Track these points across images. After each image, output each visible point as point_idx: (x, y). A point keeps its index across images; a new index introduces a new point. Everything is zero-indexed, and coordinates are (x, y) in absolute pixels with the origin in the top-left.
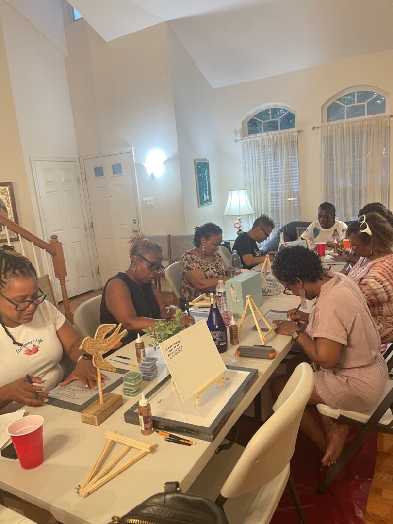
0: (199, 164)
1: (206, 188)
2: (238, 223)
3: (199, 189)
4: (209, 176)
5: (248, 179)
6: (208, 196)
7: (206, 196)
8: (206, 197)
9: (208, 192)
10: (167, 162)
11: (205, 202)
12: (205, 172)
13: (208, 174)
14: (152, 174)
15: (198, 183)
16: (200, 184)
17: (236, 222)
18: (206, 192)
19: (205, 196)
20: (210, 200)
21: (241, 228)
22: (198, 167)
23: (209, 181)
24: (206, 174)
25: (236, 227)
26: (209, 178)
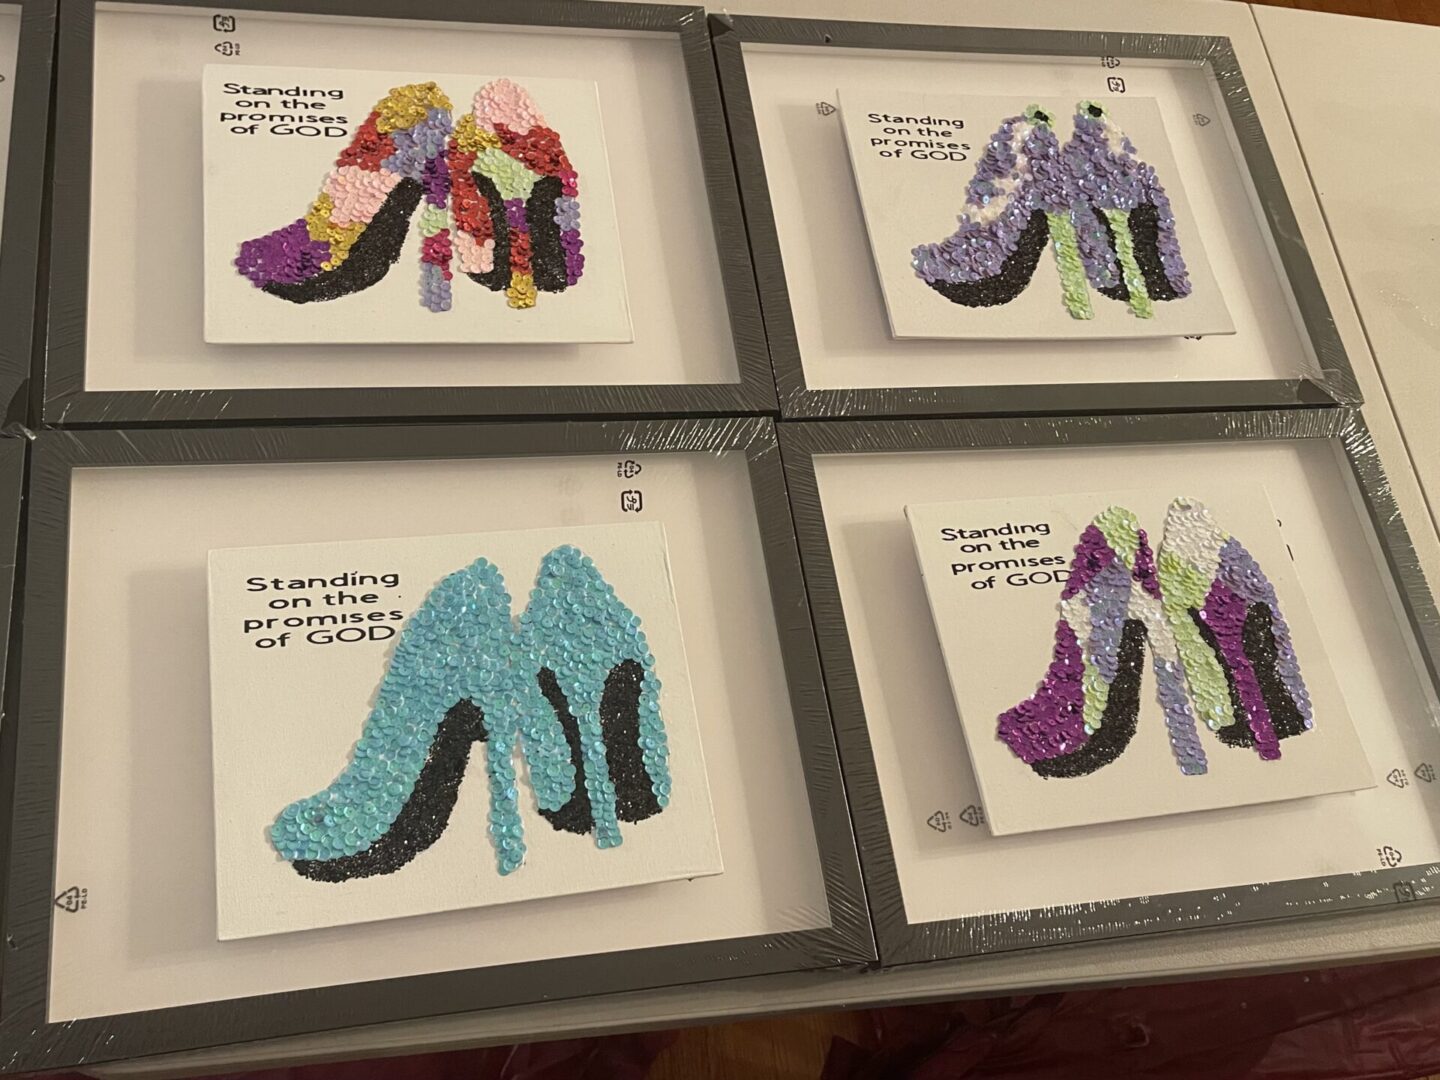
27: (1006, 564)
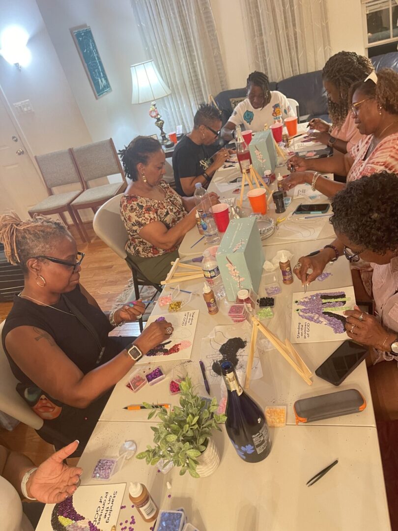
0: (79, 35)
1: (98, 68)
2: (154, 110)
3: (89, 73)
4: (97, 50)
5: (150, 44)
6: (103, 79)
7: (102, 81)
8: (102, 83)
9: (101, 74)
10: (31, 41)
11: (103, 90)
12: (89, 45)
13: (95, 47)
14: (17, 65)
15: (86, 65)
16: (88, 66)
17: (151, 109)
18: (100, 74)
19: (100, 80)
20: (108, 86)
21: (159, 116)
22: (79, 40)
23: (99, 58)
24: (91, 48)
25: (152, 117)
26: (97, 52)
27: (103, 507)
